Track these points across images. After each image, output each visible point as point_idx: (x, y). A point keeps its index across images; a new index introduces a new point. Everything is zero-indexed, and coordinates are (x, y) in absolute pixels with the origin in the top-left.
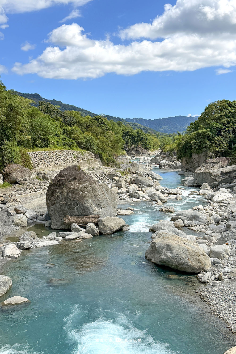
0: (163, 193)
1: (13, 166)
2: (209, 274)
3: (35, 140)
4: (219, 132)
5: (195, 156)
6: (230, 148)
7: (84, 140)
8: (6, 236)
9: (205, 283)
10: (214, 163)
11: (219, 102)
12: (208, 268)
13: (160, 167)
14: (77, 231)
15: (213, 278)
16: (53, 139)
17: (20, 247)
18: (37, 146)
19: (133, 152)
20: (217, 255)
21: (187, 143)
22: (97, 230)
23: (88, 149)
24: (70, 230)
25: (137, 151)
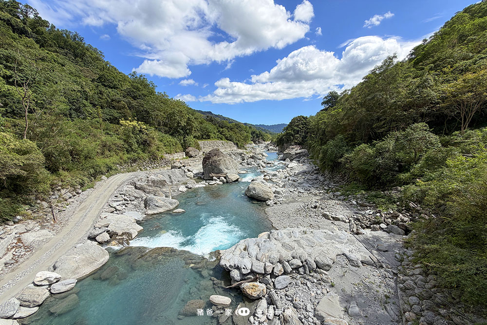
0: (265, 163)
1: (190, 148)
2: (272, 201)
3: (203, 135)
4: (298, 132)
5: (285, 145)
6: (303, 141)
7: (229, 136)
8: (182, 182)
9: (268, 205)
10: (293, 148)
11: (298, 117)
12: (271, 198)
13: (268, 150)
14: (216, 180)
15: (273, 203)
16: (212, 135)
17: (186, 187)
18: (204, 139)
19: (257, 142)
20: (278, 193)
21: (282, 138)
22: (225, 180)
23: (230, 140)
24: (212, 180)
25: (259, 142)
